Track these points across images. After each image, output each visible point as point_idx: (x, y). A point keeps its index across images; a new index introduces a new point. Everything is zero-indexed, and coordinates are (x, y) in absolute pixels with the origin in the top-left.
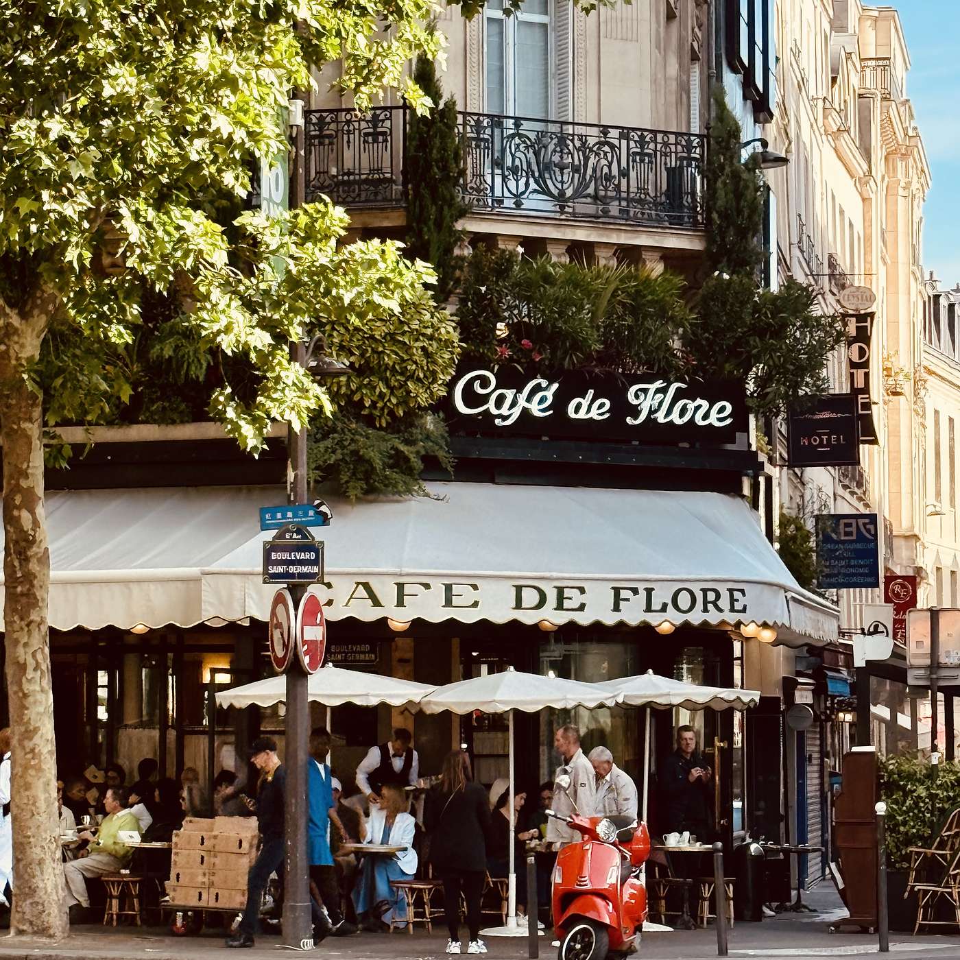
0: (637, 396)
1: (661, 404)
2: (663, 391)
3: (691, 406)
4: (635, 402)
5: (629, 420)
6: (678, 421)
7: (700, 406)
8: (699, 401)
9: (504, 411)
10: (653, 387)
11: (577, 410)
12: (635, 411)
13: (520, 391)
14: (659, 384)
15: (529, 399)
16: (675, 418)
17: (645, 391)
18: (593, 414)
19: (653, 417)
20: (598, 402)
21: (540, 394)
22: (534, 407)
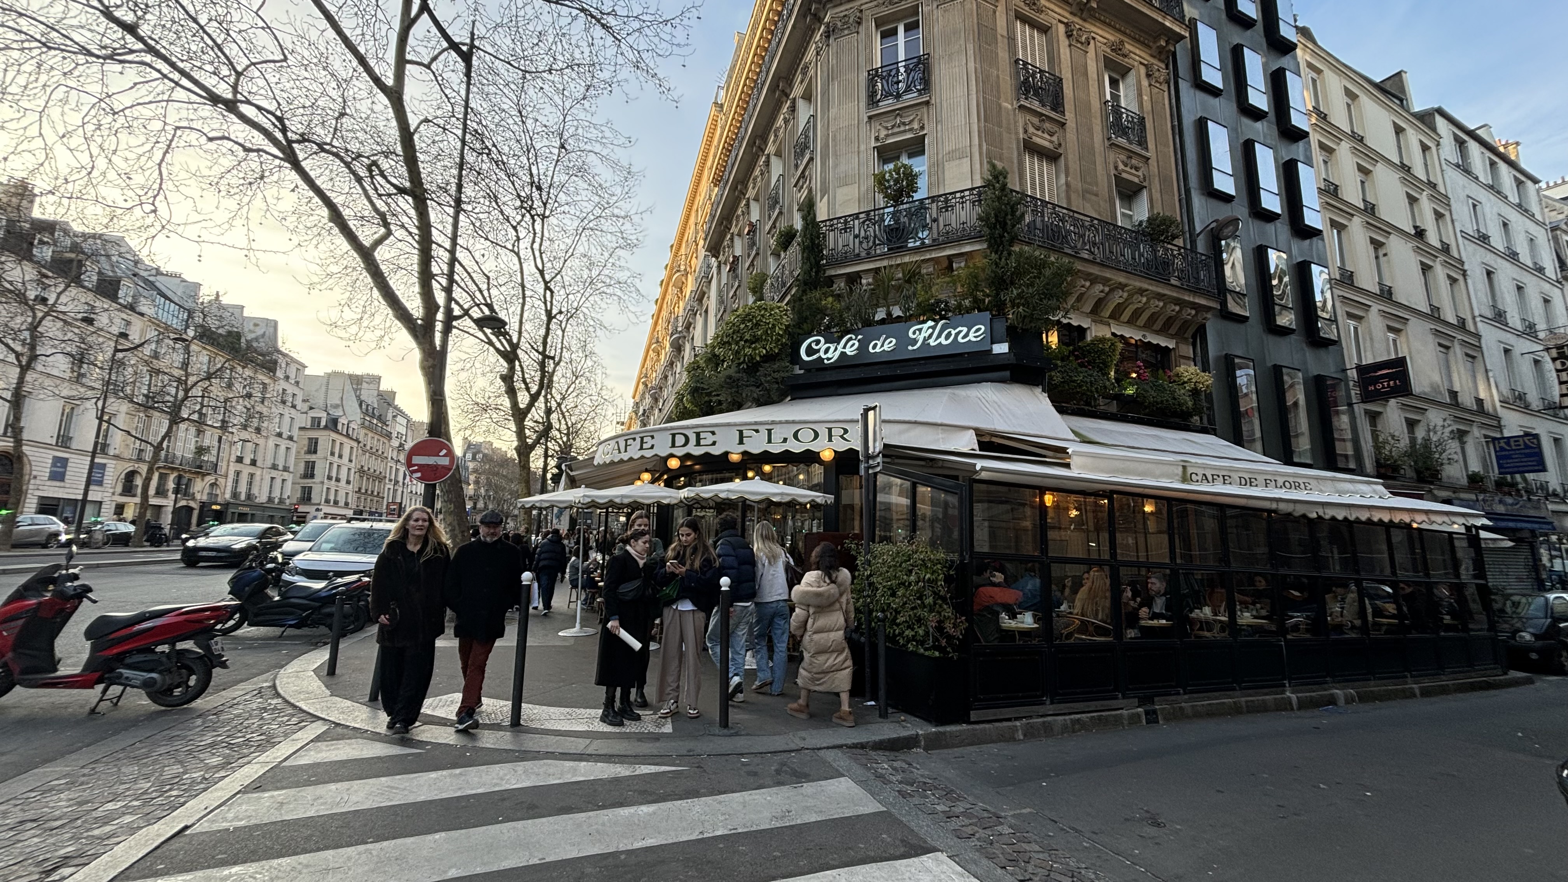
0: (914, 333)
1: (931, 335)
2: (933, 328)
3: (954, 332)
4: (913, 336)
5: (910, 348)
6: (945, 342)
7: (960, 332)
8: (960, 329)
9: (829, 355)
10: (925, 326)
11: (875, 347)
12: (913, 342)
13: (839, 343)
14: (931, 323)
15: (844, 347)
16: (942, 340)
17: (920, 330)
18: (886, 347)
19: (927, 343)
20: (889, 341)
21: (851, 342)
22: (847, 349)
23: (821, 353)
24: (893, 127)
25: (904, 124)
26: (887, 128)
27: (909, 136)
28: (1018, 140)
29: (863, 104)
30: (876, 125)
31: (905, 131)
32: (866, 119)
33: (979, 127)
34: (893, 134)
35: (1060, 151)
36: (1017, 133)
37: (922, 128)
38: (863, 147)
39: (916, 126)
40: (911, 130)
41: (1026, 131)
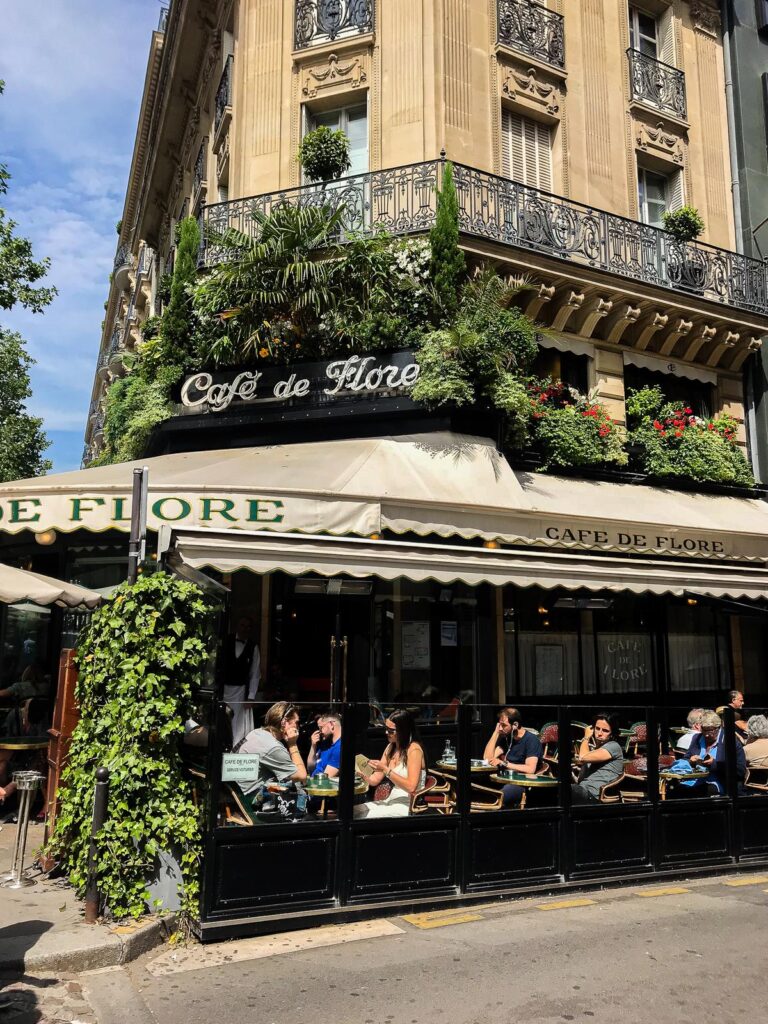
0: (333, 371)
1: (353, 376)
2: (357, 365)
3: (380, 372)
4: (331, 376)
5: (326, 391)
6: (370, 387)
7: (390, 372)
8: (389, 368)
9: (219, 399)
10: (347, 363)
11: (281, 390)
12: (332, 384)
13: (231, 384)
14: (354, 359)
15: (238, 389)
16: (367, 385)
17: (341, 368)
18: (296, 392)
19: (348, 386)
20: (300, 382)
21: (247, 383)
22: (242, 393)
23: (208, 397)
24: (327, 74)
25: (340, 72)
26: (318, 78)
27: (347, 88)
28: (494, 99)
29: (289, 43)
30: (304, 73)
31: (341, 83)
32: (291, 64)
33: (436, 81)
34: (326, 86)
35: (557, 116)
36: (494, 90)
37: (363, 79)
38: (287, 103)
39: (355, 75)
40: (349, 81)
41: (506, 90)
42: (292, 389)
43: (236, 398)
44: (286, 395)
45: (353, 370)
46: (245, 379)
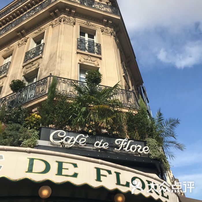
1: (125, 146)
3: (135, 147)
4: (117, 144)
5: (116, 149)
6: (132, 151)
8: (138, 146)
9: (69, 143)
10: (123, 140)
11: (97, 145)
12: (118, 147)
13: (75, 137)
14: (126, 140)
15: (78, 140)
17: (121, 141)
18: (103, 146)
19: (124, 149)
20: (105, 143)
21: (82, 139)
22: (80, 142)
23: (63, 141)
24: (87, 60)
25: (91, 60)
26: (85, 59)
29: (75, 47)
30: (79, 56)
31: (91, 63)
32: (76, 52)
34: (87, 62)
37: (98, 65)
39: (96, 63)
40: (94, 64)
42: (101, 145)
43: (77, 143)
44: (99, 147)
45: (126, 143)
46: (81, 137)
